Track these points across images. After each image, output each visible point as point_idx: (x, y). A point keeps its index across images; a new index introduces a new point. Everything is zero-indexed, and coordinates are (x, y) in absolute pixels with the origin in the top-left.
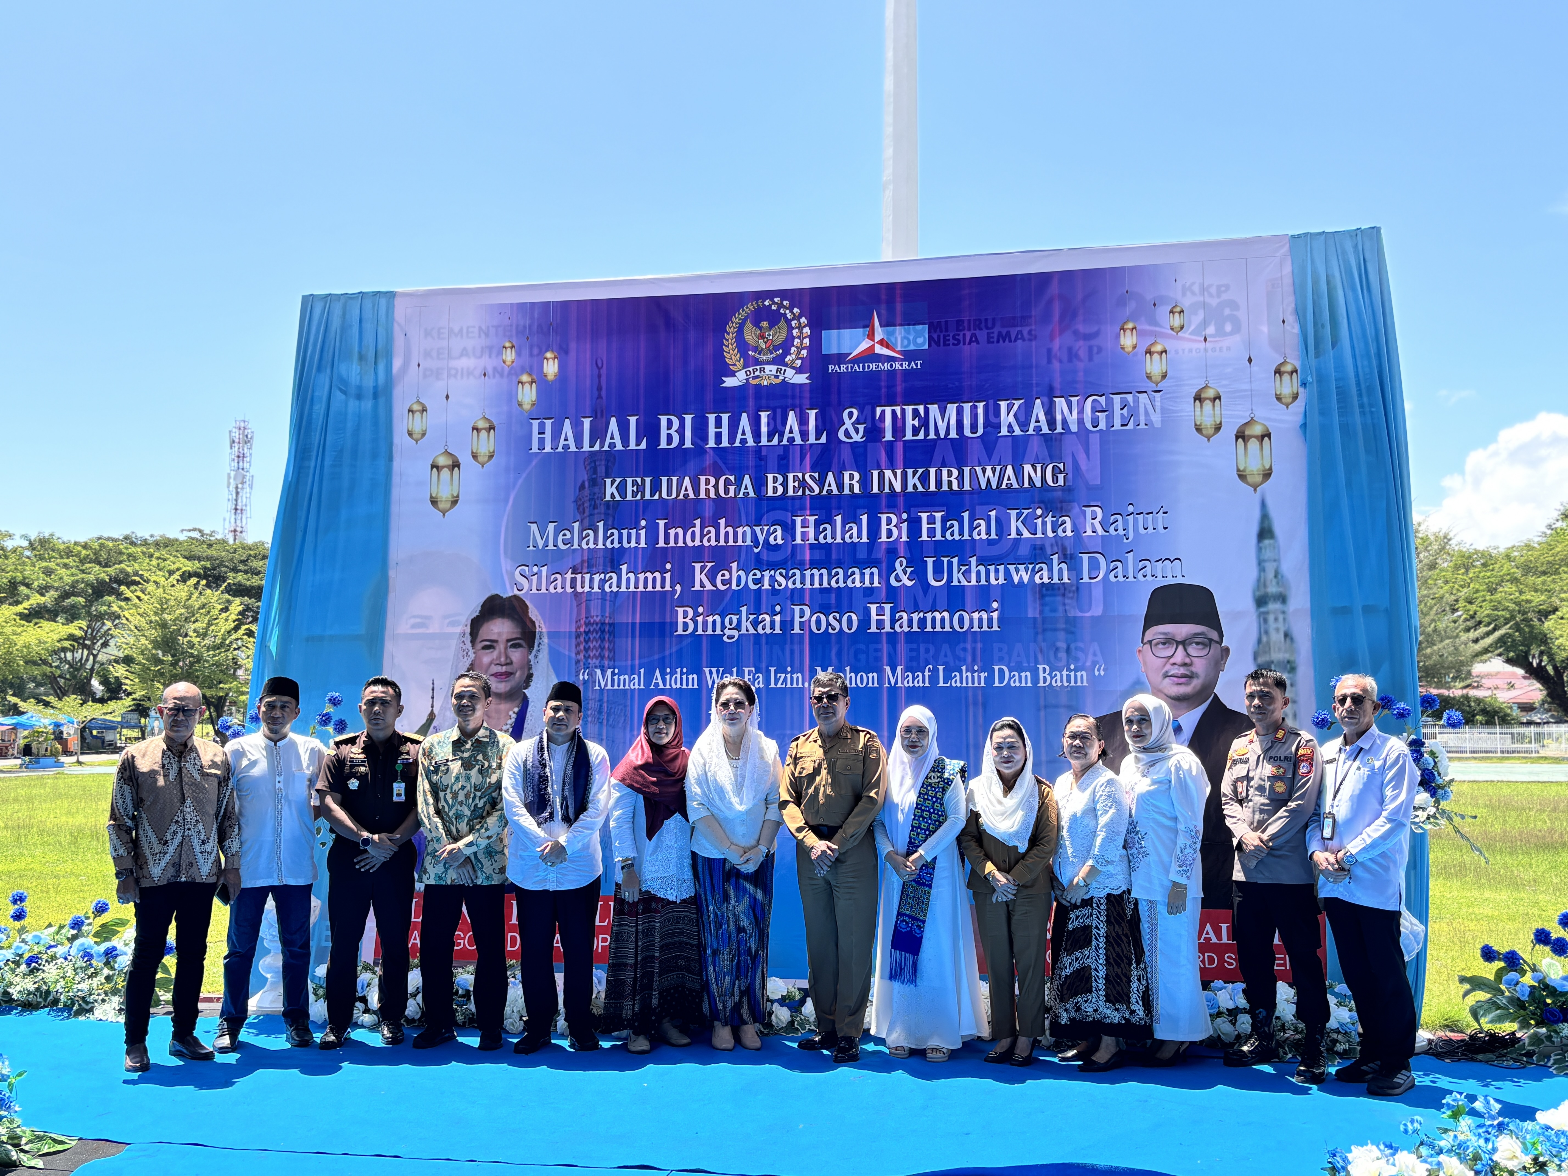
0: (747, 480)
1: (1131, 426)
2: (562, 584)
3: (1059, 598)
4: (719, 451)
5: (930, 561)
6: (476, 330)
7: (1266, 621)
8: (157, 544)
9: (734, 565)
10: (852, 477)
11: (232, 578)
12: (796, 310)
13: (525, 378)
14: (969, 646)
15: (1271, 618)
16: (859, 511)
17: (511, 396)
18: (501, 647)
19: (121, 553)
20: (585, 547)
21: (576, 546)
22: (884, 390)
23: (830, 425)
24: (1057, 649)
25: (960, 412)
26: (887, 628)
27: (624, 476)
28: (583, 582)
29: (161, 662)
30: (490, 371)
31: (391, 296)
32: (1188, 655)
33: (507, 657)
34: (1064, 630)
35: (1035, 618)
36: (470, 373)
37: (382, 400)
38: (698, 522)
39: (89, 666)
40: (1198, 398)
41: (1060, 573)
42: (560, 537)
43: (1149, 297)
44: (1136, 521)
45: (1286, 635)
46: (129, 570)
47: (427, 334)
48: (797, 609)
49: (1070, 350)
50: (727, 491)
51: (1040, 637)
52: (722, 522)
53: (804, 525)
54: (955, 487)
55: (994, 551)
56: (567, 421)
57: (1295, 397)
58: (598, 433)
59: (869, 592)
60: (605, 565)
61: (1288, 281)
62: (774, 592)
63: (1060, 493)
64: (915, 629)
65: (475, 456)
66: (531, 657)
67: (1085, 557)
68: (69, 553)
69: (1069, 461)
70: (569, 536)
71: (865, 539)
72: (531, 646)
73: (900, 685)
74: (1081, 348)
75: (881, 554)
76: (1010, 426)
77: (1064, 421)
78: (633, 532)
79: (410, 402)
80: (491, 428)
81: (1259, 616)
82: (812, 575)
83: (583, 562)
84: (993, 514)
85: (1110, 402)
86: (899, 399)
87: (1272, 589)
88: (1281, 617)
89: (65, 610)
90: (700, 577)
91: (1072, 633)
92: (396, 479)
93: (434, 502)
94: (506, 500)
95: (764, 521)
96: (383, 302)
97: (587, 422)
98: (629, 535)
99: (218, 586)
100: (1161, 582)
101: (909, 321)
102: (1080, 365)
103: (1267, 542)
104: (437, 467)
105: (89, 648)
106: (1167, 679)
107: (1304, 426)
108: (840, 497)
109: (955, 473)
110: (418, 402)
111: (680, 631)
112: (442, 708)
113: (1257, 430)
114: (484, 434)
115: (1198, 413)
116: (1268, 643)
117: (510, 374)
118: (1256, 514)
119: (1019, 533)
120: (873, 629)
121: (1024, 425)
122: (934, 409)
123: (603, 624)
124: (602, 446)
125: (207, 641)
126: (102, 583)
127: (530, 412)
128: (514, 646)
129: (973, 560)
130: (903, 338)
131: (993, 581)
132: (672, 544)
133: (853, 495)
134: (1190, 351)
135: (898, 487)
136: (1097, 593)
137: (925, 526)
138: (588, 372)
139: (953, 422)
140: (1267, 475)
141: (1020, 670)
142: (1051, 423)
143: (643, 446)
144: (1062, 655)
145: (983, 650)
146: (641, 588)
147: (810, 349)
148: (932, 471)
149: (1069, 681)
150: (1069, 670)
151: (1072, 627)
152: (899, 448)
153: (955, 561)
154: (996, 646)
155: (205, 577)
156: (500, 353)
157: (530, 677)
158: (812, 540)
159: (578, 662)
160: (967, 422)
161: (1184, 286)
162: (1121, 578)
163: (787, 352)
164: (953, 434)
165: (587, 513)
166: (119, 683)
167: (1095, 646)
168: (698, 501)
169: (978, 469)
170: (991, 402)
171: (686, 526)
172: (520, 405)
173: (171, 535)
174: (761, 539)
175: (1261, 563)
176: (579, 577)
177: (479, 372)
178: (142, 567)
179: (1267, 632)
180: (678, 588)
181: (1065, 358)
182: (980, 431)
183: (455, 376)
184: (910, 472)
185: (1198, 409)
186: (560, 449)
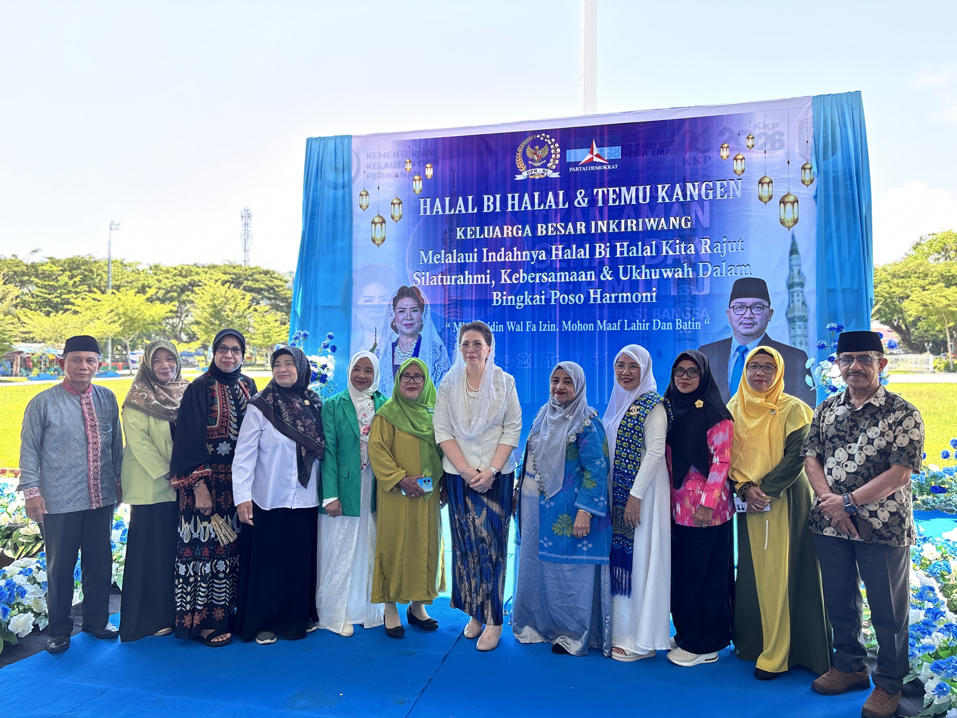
0: (528, 227)
1: (725, 197)
2: (436, 281)
3: (687, 285)
4: (513, 213)
5: (621, 267)
6: (392, 154)
7: (793, 296)
8: (209, 267)
9: (521, 271)
10: (581, 225)
11: (246, 283)
12: (553, 140)
13: (416, 177)
14: (640, 310)
15: (795, 294)
16: (585, 242)
17: (410, 186)
18: (408, 311)
19: (192, 271)
20: (447, 262)
21: (443, 262)
22: (598, 180)
23: (569, 198)
24: (686, 311)
25: (637, 191)
26: (599, 302)
27: (466, 226)
28: (447, 280)
29: (214, 324)
30: (399, 175)
31: (350, 137)
32: (753, 313)
33: (411, 316)
34: (689, 301)
35: (674, 296)
36: (389, 175)
37: (346, 189)
38: (503, 249)
39: (180, 325)
40: (761, 182)
41: (687, 272)
42: (435, 257)
43: (736, 130)
44: (727, 246)
45: (803, 303)
46: (196, 280)
47: (368, 156)
48: (553, 292)
49: (695, 158)
50: (517, 233)
51: (677, 305)
52: (515, 249)
53: (557, 249)
54: (634, 229)
55: (654, 262)
56: (438, 199)
57: (812, 181)
58: (453, 205)
59: (590, 284)
60: (457, 271)
61: (810, 120)
62: (541, 284)
63: (688, 232)
64: (613, 301)
65: (393, 217)
66: (422, 316)
67: (701, 264)
68: (168, 272)
69: (693, 215)
70: (439, 257)
71: (588, 257)
72: (422, 311)
73: (605, 329)
74: (700, 157)
75: (596, 264)
76: (663, 198)
77: (691, 195)
78: (471, 254)
79: (361, 191)
80: (400, 203)
81: (789, 294)
82: (561, 275)
83: (446, 270)
84: (654, 243)
85: (715, 185)
86: (606, 185)
87: (797, 280)
88: (800, 294)
89: (168, 299)
90: (504, 277)
91: (693, 303)
92: (354, 229)
93: (373, 240)
94: (409, 239)
95: (536, 248)
96: (346, 140)
97: (447, 199)
98: (469, 256)
99: (239, 288)
100: (739, 277)
101: (611, 144)
102: (700, 166)
103: (794, 256)
104: (375, 223)
105: (180, 317)
106: (741, 326)
107: (816, 197)
108: (575, 235)
109: (635, 222)
110: (364, 190)
111: (495, 304)
112: (380, 341)
113: (791, 199)
114: (397, 206)
115: (760, 190)
116: (794, 307)
117: (409, 176)
118: (790, 241)
119: (667, 252)
120: (592, 302)
121: (670, 197)
122: (624, 189)
123: (457, 300)
124: (455, 211)
125: (236, 314)
126: (184, 286)
127: (419, 194)
128: (414, 311)
129: (643, 267)
130: (609, 153)
131: (653, 277)
132: (490, 260)
133: (582, 234)
134: (757, 158)
135: (605, 230)
136: (707, 283)
137: (619, 250)
138: (448, 174)
139: (634, 196)
140: (796, 222)
141: (666, 321)
142: (684, 196)
143: (475, 211)
144: (688, 314)
145: (647, 312)
146: (475, 283)
147: (560, 159)
148: (623, 221)
149: (691, 327)
150: (692, 321)
151: (694, 300)
152: (606, 210)
153: (634, 267)
154: (654, 310)
155: (232, 283)
156: (404, 165)
157: (422, 325)
158: (560, 258)
159: (445, 319)
160: (641, 196)
161: (754, 124)
162: (719, 275)
163: (548, 162)
164: (634, 202)
165: (448, 245)
166: (194, 335)
167: (705, 309)
168: (503, 239)
169: (647, 220)
170: (654, 185)
171: (497, 251)
172: (414, 191)
173: (215, 263)
174: (535, 257)
175: (791, 267)
176: (445, 277)
177: (394, 175)
178: (203, 277)
179: (793, 302)
180: (493, 282)
181: (692, 163)
182: (648, 201)
183: (382, 177)
184: (611, 222)
185: (760, 188)
186: (434, 213)
